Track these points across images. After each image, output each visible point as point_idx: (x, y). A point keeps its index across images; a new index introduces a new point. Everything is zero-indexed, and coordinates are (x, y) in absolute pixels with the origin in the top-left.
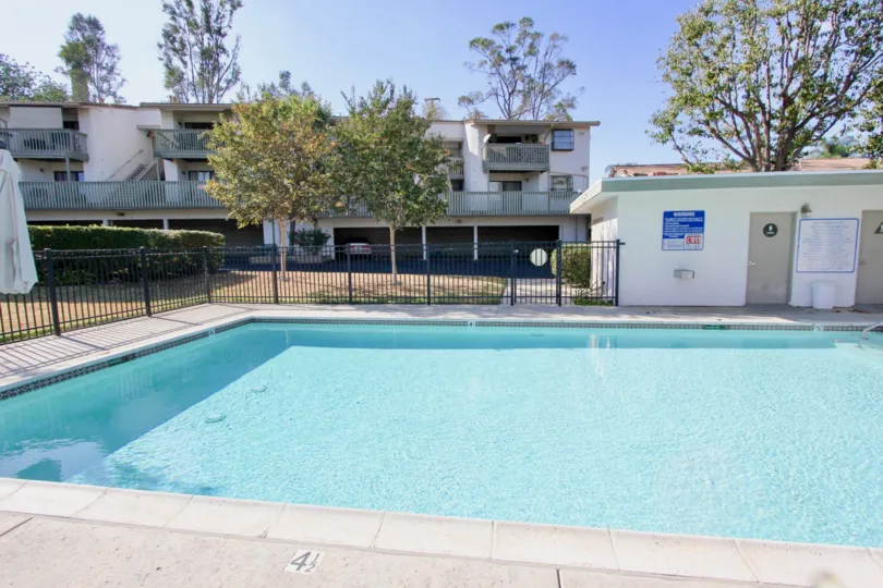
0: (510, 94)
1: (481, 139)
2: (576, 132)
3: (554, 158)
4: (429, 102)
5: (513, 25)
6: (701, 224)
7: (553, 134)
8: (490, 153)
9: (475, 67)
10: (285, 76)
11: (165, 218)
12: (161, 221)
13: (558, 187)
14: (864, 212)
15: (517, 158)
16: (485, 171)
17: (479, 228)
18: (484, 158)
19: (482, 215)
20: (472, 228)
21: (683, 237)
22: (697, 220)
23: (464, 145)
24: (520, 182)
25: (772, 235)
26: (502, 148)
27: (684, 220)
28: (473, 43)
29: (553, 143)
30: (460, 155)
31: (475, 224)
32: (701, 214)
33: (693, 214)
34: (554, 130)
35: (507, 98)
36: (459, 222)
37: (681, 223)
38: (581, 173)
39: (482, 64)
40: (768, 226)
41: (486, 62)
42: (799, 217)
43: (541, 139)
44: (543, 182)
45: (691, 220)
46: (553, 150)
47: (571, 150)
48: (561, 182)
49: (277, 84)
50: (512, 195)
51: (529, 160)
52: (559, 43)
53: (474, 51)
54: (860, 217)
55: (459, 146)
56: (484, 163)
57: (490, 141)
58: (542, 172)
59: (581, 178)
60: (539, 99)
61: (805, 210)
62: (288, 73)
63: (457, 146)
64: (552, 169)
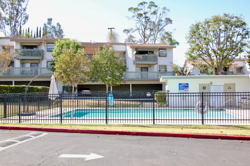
0: (144, 29)
1: (133, 53)
2: (168, 50)
3: (159, 59)
4: (110, 29)
5: (146, 3)
6: (188, 86)
7: (159, 50)
8: (136, 58)
9: (131, 18)
10: (50, 20)
11: (13, 80)
12: (12, 82)
13: (161, 69)
14: (225, 84)
15: (146, 59)
16: (134, 64)
17: (132, 85)
18: (134, 59)
19: (133, 80)
20: (130, 85)
21: (183, 90)
22: (187, 85)
23: (126, 53)
24: (148, 68)
25: (204, 89)
26: (141, 56)
27: (183, 85)
28: (130, 9)
29: (159, 54)
30: (125, 57)
31: (131, 83)
32: (187, 84)
33: (186, 84)
34: (159, 49)
35: (143, 31)
36: (125, 82)
37: (183, 86)
38: (170, 64)
39: (133, 17)
40: (204, 87)
41: (135, 16)
42: (210, 85)
43: (155, 52)
44: (156, 68)
45: (185, 85)
46: (159, 56)
47: (166, 56)
48: (163, 68)
49: (46, 23)
50: (144, 73)
51: (150, 60)
52: (165, 11)
53: (130, 12)
54: (224, 85)
55: (125, 53)
56: (134, 61)
57: (136, 54)
58: (155, 64)
59: (170, 66)
60: (156, 32)
61: (211, 83)
62: (51, 19)
63: (124, 53)
64: (159, 63)
